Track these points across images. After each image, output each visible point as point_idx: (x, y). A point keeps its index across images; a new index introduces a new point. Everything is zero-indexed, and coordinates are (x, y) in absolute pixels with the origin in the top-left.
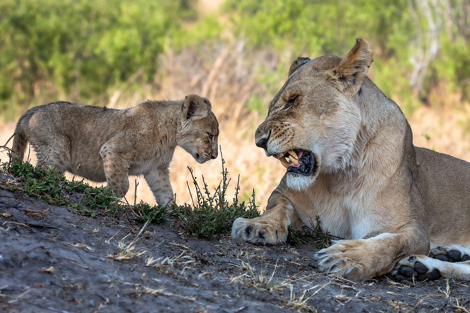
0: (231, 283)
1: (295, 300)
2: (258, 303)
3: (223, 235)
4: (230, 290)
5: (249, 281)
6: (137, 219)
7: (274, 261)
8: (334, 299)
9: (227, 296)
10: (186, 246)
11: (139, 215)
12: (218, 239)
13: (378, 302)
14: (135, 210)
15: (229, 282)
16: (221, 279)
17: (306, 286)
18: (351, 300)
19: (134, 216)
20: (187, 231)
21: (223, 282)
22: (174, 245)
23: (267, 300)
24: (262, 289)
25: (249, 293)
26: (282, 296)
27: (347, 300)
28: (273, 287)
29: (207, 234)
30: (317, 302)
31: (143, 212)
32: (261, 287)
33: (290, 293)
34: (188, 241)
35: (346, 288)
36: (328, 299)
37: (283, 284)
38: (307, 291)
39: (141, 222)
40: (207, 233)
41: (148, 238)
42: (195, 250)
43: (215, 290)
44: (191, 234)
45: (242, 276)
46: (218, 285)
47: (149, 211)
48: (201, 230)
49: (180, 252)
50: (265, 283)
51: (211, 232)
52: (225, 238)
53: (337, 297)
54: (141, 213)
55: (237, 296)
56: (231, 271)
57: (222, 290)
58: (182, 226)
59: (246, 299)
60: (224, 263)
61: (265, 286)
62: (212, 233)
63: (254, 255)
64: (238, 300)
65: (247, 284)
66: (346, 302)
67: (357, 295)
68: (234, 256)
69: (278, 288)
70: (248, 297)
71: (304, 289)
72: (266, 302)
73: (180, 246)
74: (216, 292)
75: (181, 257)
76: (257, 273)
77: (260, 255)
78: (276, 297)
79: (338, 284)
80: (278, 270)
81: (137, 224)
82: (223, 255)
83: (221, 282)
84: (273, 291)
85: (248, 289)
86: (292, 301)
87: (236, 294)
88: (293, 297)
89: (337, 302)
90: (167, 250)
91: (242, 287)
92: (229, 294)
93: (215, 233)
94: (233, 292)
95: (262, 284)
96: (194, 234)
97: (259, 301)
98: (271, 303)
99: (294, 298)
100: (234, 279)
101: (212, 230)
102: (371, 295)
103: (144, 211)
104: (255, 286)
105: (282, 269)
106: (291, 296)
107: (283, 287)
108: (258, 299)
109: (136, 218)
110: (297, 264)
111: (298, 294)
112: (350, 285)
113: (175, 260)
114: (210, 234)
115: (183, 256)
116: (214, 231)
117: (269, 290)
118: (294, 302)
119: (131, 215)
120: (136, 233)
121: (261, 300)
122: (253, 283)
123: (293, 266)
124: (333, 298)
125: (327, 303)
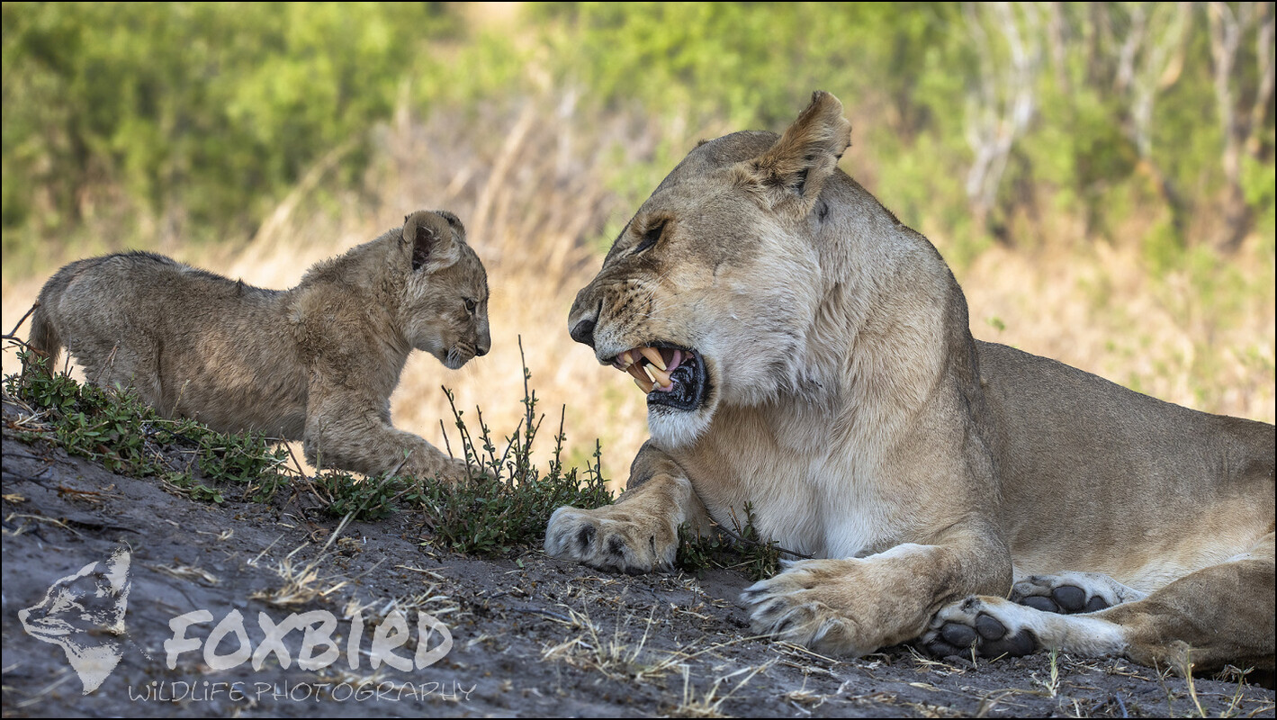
0: (545, 661)
1: (694, 701)
2: (607, 707)
3: (526, 547)
4: (543, 678)
5: (585, 656)
6: (322, 510)
7: (645, 609)
8: (786, 700)
9: (535, 691)
10: (438, 572)
11: (328, 498)
12: (514, 557)
13: (889, 706)
14: (318, 488)
15: (539, 659)
16: (521, 652)
17: (719, 668)
18: (826, 703)
19: (315, 502)
20: (440, 537)
21: (525, 659)
22: (410, 571)
23: (629, 701)
24: (618, 676)
25: (585, 684)
26: (664, 693)
27: (816, 701)
28: (642, 670)
29: (487, 545)
30: (747, 707)
31: (336, 491)
32: (615, 671)
33: (682, 685)
34: (443, 560)
35: (813, 674)
36: (771, 699)
37: (667, 663)
38: (724, 680)
39: (331, 517)
40: (487, 542)
41: (348, 554)
42: (458, 582)
43: (507, 678)
44: (449, 544)
45: (569, 644)
46: (514, 664)
47: (351, 491)
48: (473, 535)
49: (423, 588)
50: (625, 660)
51: (496, 539)
52: (530, 554)
53: (793, 694)
54: (333, 494)
55: (559, 691)
56: (545, 633)
57: (522, 676)
58: (429, 527)
59: (578, 698)
60: (527, 613)
61: (623, 668)
62: (499, 543)
63: (600, 596)
64: (559, 700)
65: (581, 664)
66: (814, 707)
67: (840, 691)
68: (552, 596)
69: (654, 673)
70: (583, 695)
71: (717, 677)
72: (626, 707)
73: (424, 574)
74: (508, 682)
75: (425, 599)
76: (605, 636)
77: (611, 595)
78: (649, 694)
79: (796, 664)
80: (656, 629)
81: (322, 522)
82: (525, 595)
83: (521, 660)
84: (643, 679)
85: (583, 676)
86: (688, 704)
87: (556, 688)
88: (689, 695)
89: (792, 706)
90: (394, 582)
91: (569, 670)
92: (538, 687)
93: (507, 543)
94: (549, 683)
95: (616, 664)
96: (456, 545)
97: (609, 704)
98: (637, 708)
99: (692, 698)
100: (551, 652)
101: (501, 535)
102: (873, 691)
103: (340, 490)
104: (601, 669)
105: (664, 629)
106: (686, 693)
107: (666, 670)
108: (608, 699)
109: (320, 506)
110: (700, 616)
111: (700, 688)
112: (825, 665)
113: (412, 605)
114: (494, 545)
115: (430, 596)
116: (505, 538)
117: (633, 677)
118: (692, 707)
119: (310, 500)
120: (320, 542)
121: (614, 700)
122: (595, 661)
123: (691, 621)
124: (783, 697)
125: (771, 709)
